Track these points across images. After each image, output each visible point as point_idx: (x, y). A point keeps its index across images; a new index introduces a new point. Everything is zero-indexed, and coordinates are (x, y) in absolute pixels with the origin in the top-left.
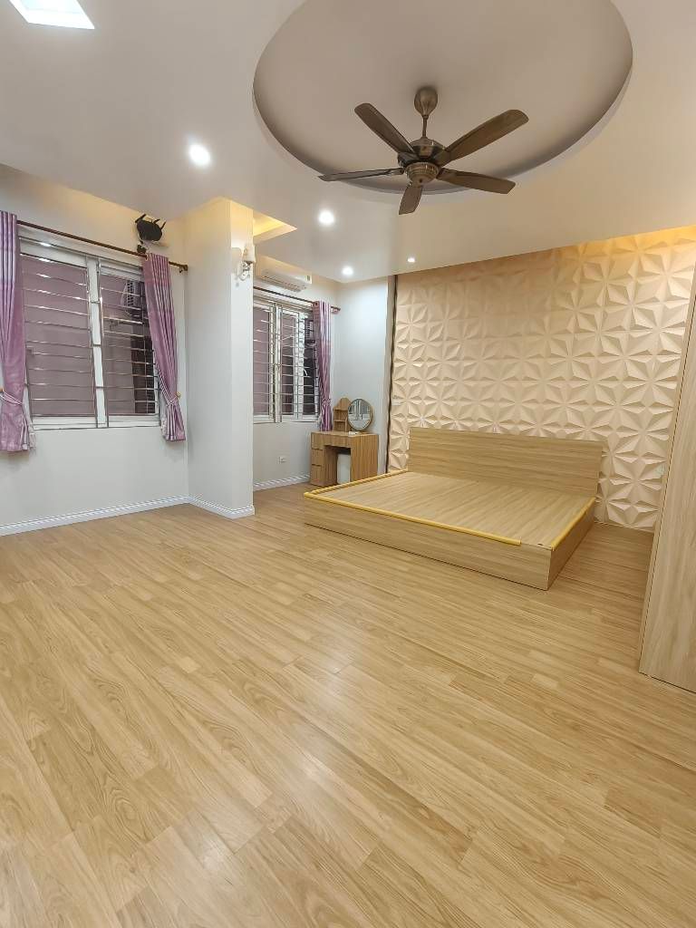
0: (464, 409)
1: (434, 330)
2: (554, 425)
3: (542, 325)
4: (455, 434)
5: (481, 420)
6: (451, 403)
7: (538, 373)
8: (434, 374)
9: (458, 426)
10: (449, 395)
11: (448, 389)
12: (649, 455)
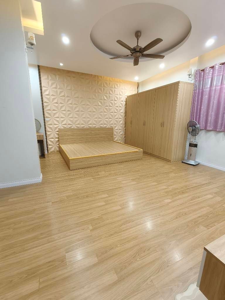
0: (76, 121)
1: (61, 92)
2: (102, 124)
3: (95, 96)
4: (74, 129)
5: (82, 124)
6: (72, 119)
7: (97, 110)
8: (63, 109)
9: (74, 126)
10: (70, 116)
11: (69, 114)
12: (120, 129)
